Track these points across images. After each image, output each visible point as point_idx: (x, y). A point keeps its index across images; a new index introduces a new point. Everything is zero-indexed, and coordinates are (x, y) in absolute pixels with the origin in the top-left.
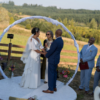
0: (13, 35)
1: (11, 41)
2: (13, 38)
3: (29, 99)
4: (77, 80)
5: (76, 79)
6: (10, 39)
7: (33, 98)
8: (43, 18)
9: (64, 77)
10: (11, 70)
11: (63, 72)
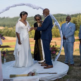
3: (29, 74)
7: (33, 72)
8: (24, 5)
9: (52, 53)
10: (3, 55)
11: (51, 49)
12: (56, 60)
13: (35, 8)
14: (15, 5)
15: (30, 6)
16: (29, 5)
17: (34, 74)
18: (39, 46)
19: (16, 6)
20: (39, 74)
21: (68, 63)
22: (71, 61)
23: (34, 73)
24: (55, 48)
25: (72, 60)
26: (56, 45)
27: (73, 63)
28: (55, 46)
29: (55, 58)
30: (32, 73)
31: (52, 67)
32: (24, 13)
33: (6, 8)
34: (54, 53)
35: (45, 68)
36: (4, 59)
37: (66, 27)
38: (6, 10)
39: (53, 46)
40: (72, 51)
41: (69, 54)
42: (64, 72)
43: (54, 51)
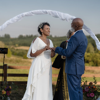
0: (7, 49)
1: (4, 57)
2: (7, 53)
6: (3, 54)
8: (47, 13)
9: (88, 96)
10: (6, 93)
11: (87, 88)
14: (32, 13)
16: (55, 14)
24: (93, 88)
26: (95, 82)
28: (94, 84)
34: (91, 96)
39: (91, 83)
43: (91, 93)
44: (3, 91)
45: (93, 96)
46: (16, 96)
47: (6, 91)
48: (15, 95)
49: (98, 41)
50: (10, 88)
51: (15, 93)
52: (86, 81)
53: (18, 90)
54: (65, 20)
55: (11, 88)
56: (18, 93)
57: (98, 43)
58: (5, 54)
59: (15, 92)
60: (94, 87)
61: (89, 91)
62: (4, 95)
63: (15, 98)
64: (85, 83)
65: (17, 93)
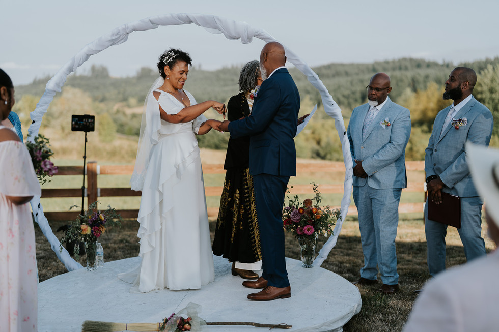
0: (93, 117)
1: (86, 141)
2: (93, 129)
3: (167, 321)
4: (351, 258)
5: (348, 255)
6: (83, 133)
7: (186, 317)
8: (191, 22)
9: (299, 233)
10: (92, 232)
11: (296, 214)
12: (318, 261)
13: (234, 34)
14: (152, 22)
15: (216, 28)
16: (212, 24)
17: (187, 326)
18: (249, 197)
19: (154, 24)
20: (208, 324)
21: (376, 278)
22: (385, 269)
23: (190, 319)
24: (311, 213)
25: (387, 266)
26: (318, 199)
27: (391, 279)
28: (314, 203)
29: (312, 254)
30: (182, 320)
31: (287, 295)
32: (171, 56)
33: (113, 35)
34: (306, 232)
35: (252, 297)
36: (96, 247)
37: (368, 120)
38: (113, 42)
39: (308, 202)
40: (393, 228)
41: (379, 238)
42: (324, 325)
43: (306, 224)
44: (84, 226)
45: (309, 233)
46: (123, 248)
47: (91, 226)
48: (121, 245)
49: (325, 92)
50: (101, 220)
51: (121, 241)
52: (296, 197)
53: (129, 233)
54: (239, 38)
55: (103, 218)
56: (129, 239)
57: (327, 96)
58: (87, 133)
59: (119, 238)
60: (315, 210)
61: (301, 219)
62: (85, 236)
63: (119, 253)
64: (291, 201)
65: (127, 241)
